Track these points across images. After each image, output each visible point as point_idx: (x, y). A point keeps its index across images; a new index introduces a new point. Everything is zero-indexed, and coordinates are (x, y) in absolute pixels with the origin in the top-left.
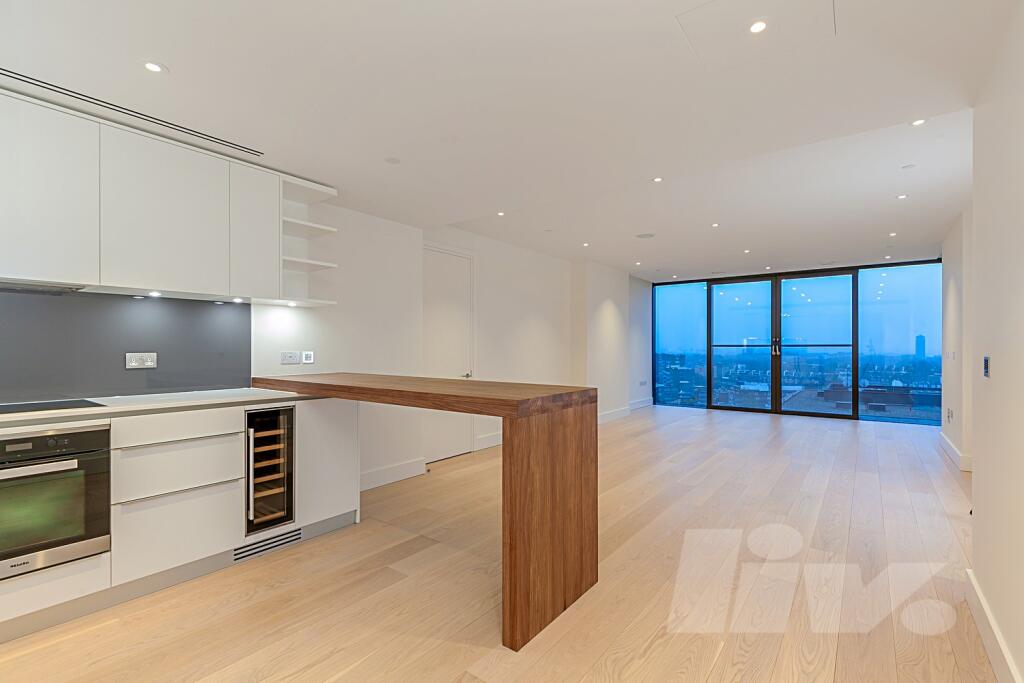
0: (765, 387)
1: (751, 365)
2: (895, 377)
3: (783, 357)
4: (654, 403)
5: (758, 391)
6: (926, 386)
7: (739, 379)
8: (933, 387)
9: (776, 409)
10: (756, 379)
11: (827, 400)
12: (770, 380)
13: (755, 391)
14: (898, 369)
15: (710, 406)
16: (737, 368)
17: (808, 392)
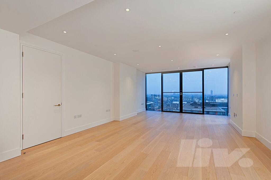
0: (178, 103)
1: (175, 97)
2: (207, 100)
3: (183, 95)
4: (146, 110)
5: (177, 104)
6: (213, 102)
7: (172, 100)
8: (214, 102)
9: (181, 111)
10: (176, 101)
11: (192, 106)
12: (179, 101)
13: (176, 104)
14: (207, 98)
15: (162, 111)
16: (172, 98)
17: (188, 104)
